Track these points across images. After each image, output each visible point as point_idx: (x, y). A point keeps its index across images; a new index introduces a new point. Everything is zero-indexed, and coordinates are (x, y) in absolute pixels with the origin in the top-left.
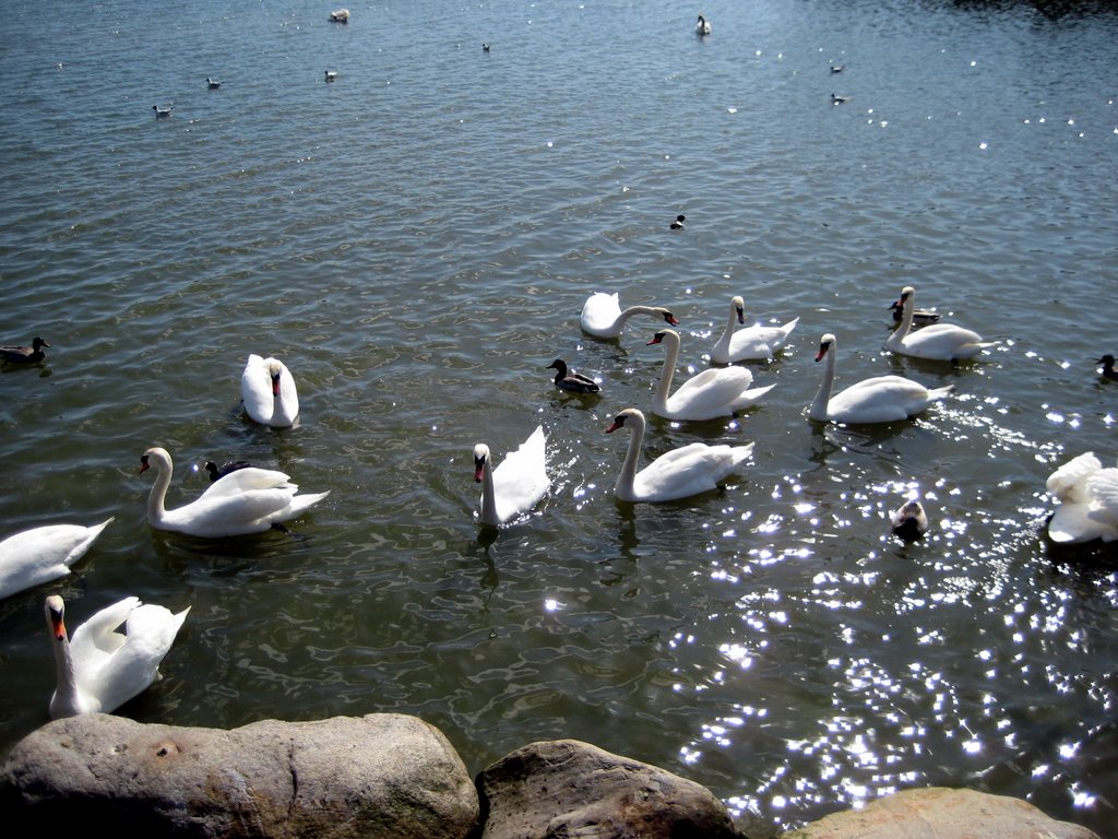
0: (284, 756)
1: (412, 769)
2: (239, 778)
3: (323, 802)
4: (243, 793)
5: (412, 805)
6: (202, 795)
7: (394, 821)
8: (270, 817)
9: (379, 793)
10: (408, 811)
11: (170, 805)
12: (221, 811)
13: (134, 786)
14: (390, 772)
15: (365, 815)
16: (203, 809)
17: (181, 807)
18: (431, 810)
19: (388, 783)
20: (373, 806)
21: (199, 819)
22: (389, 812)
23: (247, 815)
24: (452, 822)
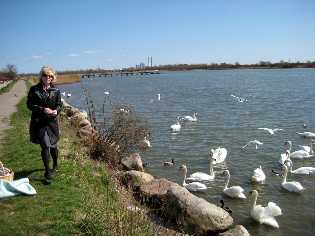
0: (198, 203)
1: (214, 215)
2: (189, 201)
3: (197, 210)
4: (188, 203)
5: (209, 219)
6: (184, 201)
7: (204, 219)
8: (189, 208)
9: (205, 214)
10: (207, 219)
11: (179, 200)
12: (184, 204)
13: (178, 196)
14: (209, 212)
15: (201, 216)
16: (182, 202)
17: (180, 201)
18: (211, 222)
19: (207, 213)
20: (203, 215)
21: (181, 203)
22: (204, 217)
23: (187, 206)
24: (213, 225)
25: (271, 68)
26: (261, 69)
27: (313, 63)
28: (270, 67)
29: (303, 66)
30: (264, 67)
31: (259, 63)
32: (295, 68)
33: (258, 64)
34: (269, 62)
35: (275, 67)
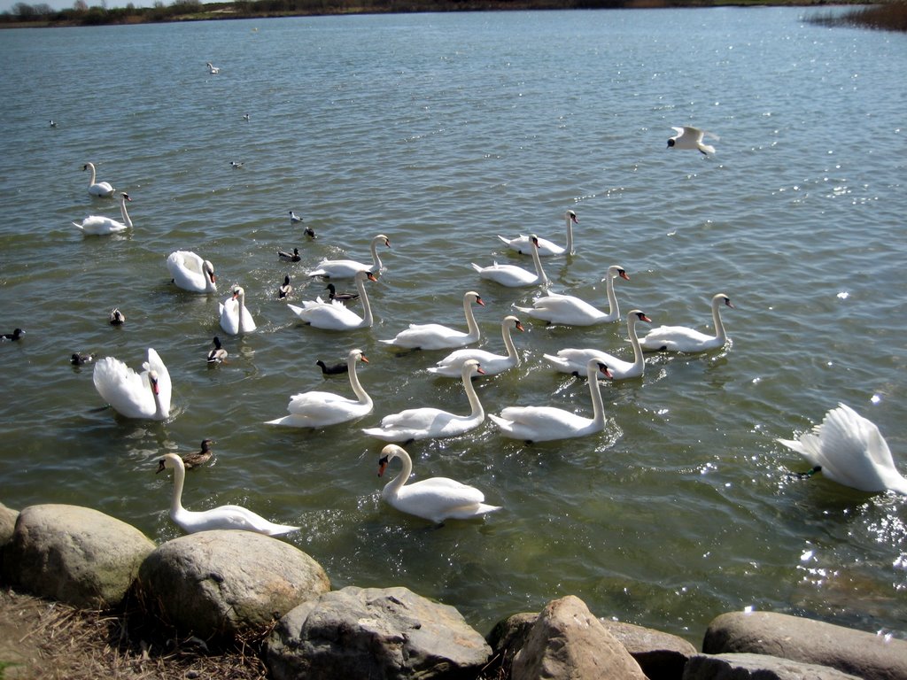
25: (49, 26)
26: (20, 27)
27: (169, 8)
28: (46, 23)
29: (140, 18)
30: (27, 24)
31: (14, 10)
32: (120, 24)
33: (12, 13)
34: (45, 7)
35: (61, 23)
